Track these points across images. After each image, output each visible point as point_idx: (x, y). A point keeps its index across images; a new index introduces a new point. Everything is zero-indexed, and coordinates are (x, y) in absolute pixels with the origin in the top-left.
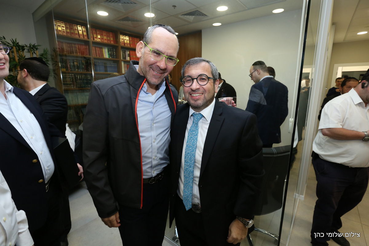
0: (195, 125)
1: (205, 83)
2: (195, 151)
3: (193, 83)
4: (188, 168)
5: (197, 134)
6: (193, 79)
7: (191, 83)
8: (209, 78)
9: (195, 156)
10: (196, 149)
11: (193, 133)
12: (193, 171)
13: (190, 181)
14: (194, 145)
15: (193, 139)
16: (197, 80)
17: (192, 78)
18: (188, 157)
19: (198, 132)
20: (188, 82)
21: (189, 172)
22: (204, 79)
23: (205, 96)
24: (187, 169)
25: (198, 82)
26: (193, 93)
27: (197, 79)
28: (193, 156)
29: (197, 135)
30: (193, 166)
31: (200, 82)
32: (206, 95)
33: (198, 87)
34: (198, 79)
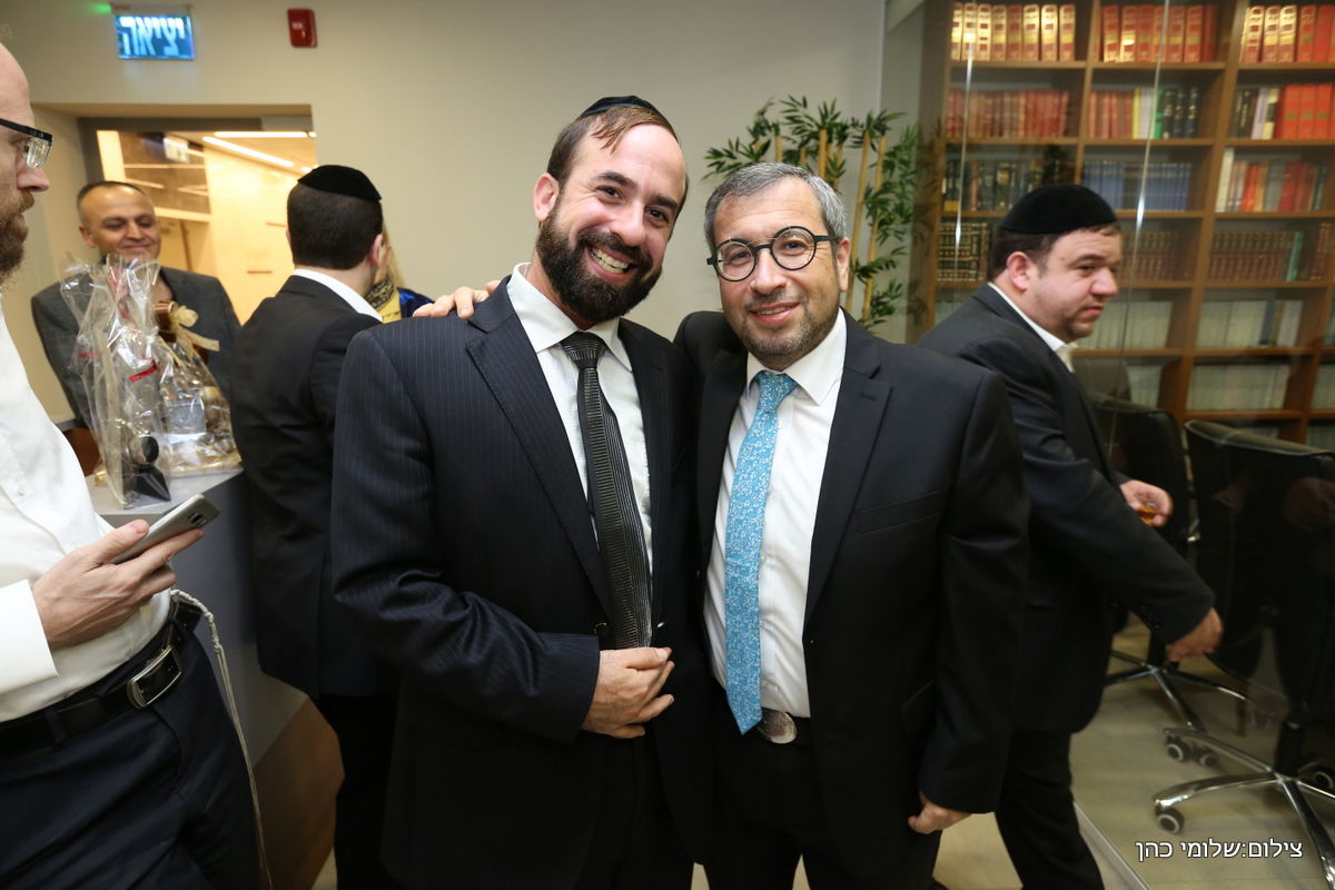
0: (762, 415)
1: (804, 259)
2: (763, 512)
3: (756, 264)
4: (736, 576)
5: (769, 450)
6: (754, 250)
7: (749, 267)
8: (817, 239)
9: (761, 532)
10: (764, 505)
11: (756, 445)
12: (757, 588)
13: (746, 625)
14: (759, 492)
15: (755, 469)
16: (772, 253)
17: (750, 246)
18: (737, 534)
19: (773, 445)
20: (735, 262)
21: (743, 592)
22: (795, 245)
23: (806, 310)
24: (736, 579)
25: (776, 260)
26: (764, 306)
27: (770, 246)
28: (756, 532)
29: (769, 453)
30: (756, 568)
31: (781, 259)
32: (811, 307)
33: (778, 279)
34: (775, 246)
